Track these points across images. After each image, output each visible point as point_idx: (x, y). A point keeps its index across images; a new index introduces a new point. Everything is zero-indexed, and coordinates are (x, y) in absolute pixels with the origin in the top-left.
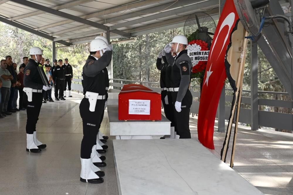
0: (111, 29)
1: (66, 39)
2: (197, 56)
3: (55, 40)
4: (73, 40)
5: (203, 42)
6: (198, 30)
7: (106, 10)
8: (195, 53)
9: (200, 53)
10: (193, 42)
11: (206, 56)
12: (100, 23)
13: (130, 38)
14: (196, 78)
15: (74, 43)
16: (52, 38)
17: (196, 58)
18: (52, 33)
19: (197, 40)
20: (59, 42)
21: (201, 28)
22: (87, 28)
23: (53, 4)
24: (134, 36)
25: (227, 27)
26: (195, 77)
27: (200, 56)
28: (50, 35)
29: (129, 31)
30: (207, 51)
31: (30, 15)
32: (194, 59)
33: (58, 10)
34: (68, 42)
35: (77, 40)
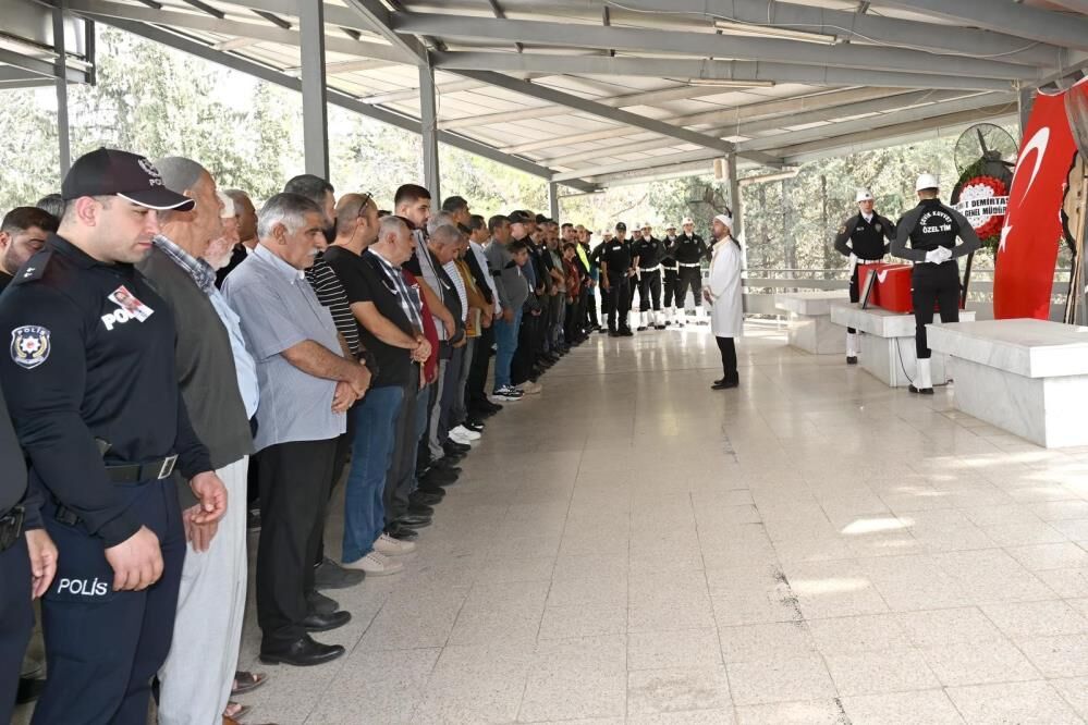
0: (739, 149)
1: (585, 174)
2: (985, 207)
3: (556, 178)
4: (602, 178)
5: (997, 180)
6: (983, 158)
7: (740, 106)
8: (983, 202)
9: (992, 201)
10: (977, 181)
11: (1003, 206)
12: (712, 134)
13: (780, 168)
14: (985, 248)
15: (605, 186)
16: (547, 173)
17: (985, 211)
18: (549, 159)
19: (984, 177)
20: (566, 182)
21: (990, 153)
22: (669, 146)
23: (606, 94)
24: (791, 165)
25: (1035, 151)
26: (982, 246)
27: (993, 206)
28: (543, 164)
29: (780, 151)
30: (1005, 197)
31: (516, 115)
32: (981, 212)
33: (616, 108)
34: (589, 180)
35: (618, 176)
